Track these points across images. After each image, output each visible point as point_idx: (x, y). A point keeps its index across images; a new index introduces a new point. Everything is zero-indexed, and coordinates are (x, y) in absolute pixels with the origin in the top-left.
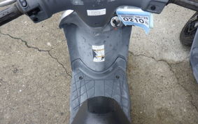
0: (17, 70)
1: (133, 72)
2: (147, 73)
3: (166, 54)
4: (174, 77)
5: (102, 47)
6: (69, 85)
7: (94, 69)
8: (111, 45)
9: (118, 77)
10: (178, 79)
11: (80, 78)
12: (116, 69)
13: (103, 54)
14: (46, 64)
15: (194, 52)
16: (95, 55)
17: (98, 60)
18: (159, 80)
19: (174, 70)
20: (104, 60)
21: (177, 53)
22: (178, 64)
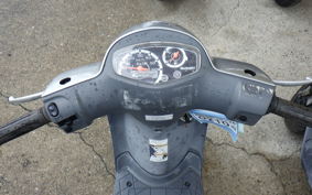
0: (29, 162)
1: (212, 172)
2: (234, 175)
3: (263, 143)
4: (278, 182)
5: (165, 141)
6: (109, 190)
7: (151, 171)
8: (177, 138)
9: (187, 185)
10: (284, 186)
11: (129, 184)
12: (185, 172)
13: (166, 152)
14: (75, 155)
15: (307, 147)
16: (152, 152)
17: (158, 158)
18: (254, 187)
19: (278, 171)
20: (166, 159)
21: (281, 142)
22: (283, 160)
